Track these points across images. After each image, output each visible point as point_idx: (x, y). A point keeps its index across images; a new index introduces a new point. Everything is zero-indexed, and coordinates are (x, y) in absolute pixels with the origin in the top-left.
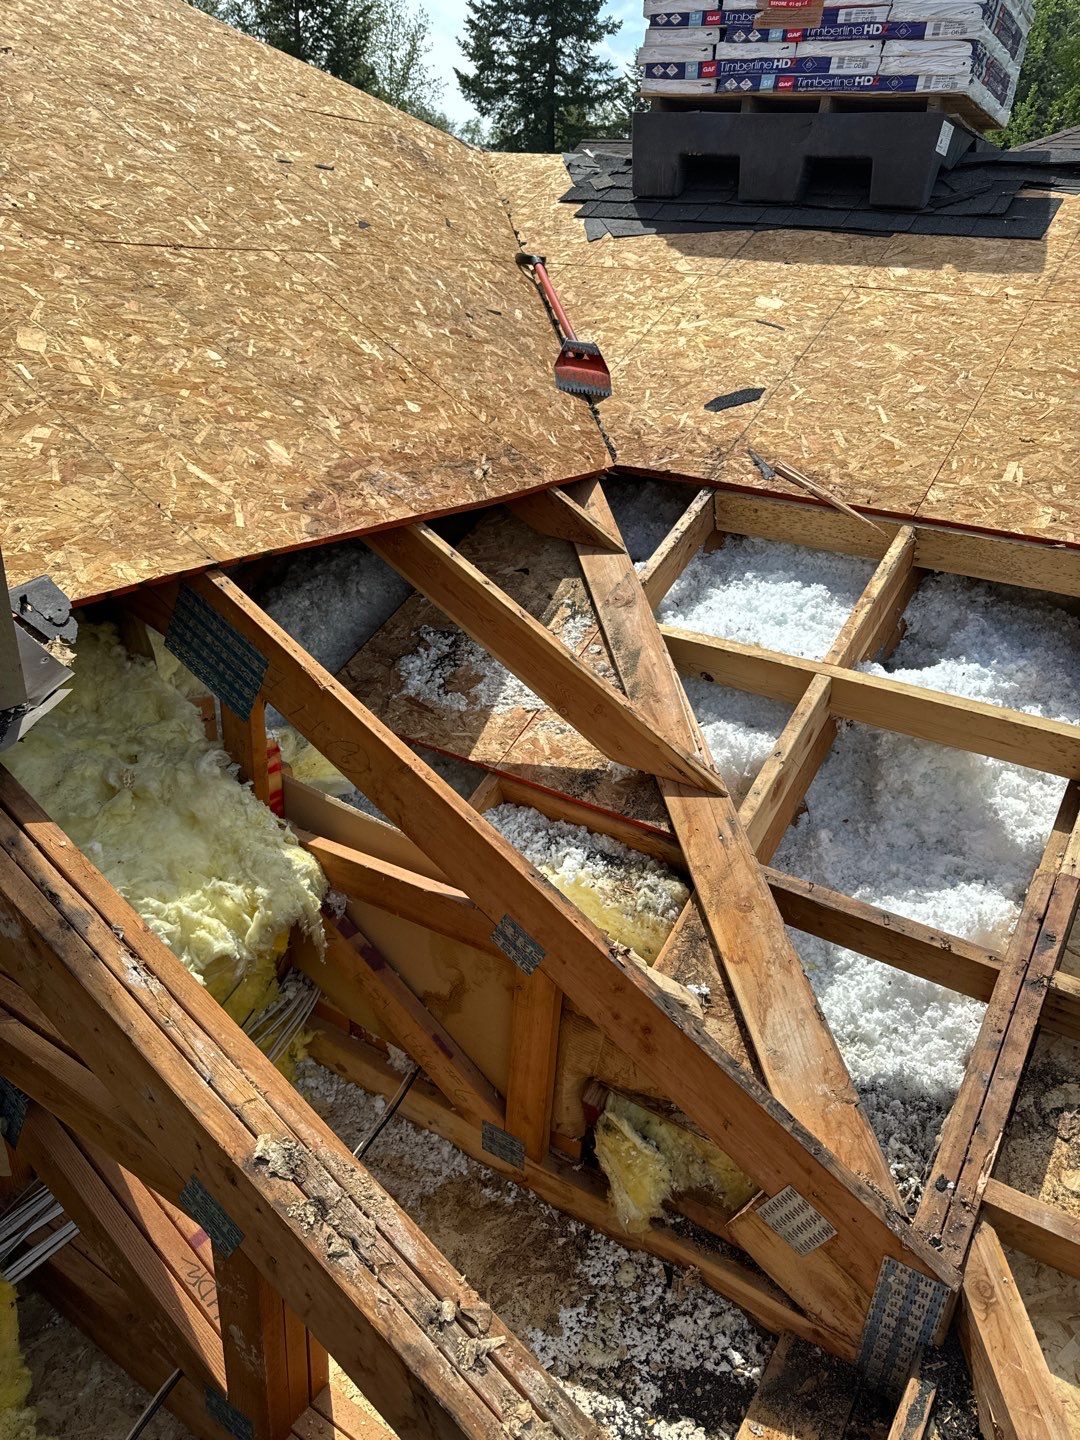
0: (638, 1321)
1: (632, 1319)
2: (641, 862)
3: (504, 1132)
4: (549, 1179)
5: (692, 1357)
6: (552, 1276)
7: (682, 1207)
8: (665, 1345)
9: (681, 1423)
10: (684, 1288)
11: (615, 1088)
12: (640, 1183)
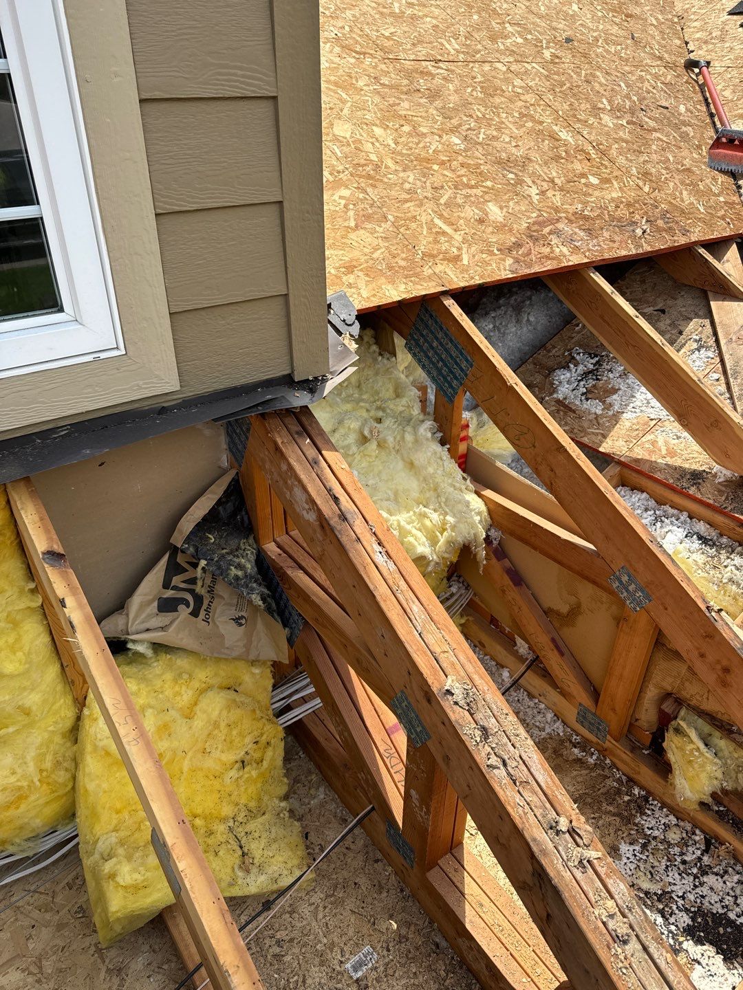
0: (679, 868)
1: (675, 865)
2: (730, 546)
3: (594, 714)
4: (623, 755)
5: (718, 905)
6: (618, 819)
7: (726, 801)
8: (698, 890)
9: (705, 947)
10: (718, 857)
11: (689, 705)
12: (698, 776)
